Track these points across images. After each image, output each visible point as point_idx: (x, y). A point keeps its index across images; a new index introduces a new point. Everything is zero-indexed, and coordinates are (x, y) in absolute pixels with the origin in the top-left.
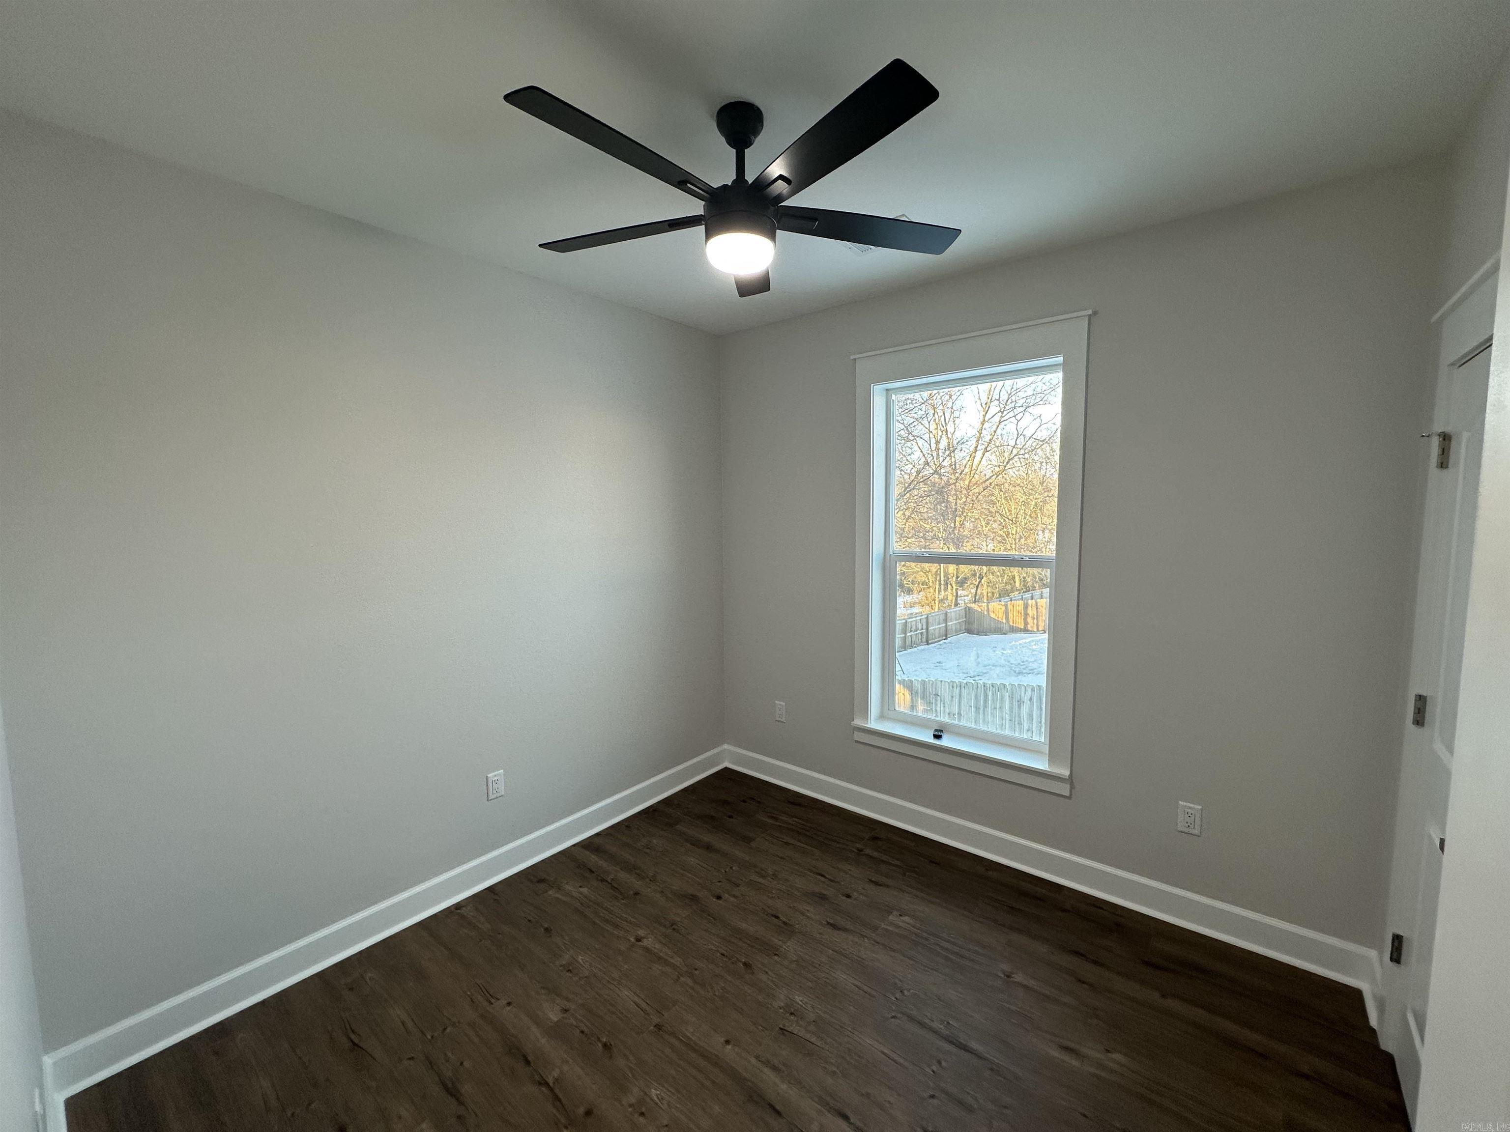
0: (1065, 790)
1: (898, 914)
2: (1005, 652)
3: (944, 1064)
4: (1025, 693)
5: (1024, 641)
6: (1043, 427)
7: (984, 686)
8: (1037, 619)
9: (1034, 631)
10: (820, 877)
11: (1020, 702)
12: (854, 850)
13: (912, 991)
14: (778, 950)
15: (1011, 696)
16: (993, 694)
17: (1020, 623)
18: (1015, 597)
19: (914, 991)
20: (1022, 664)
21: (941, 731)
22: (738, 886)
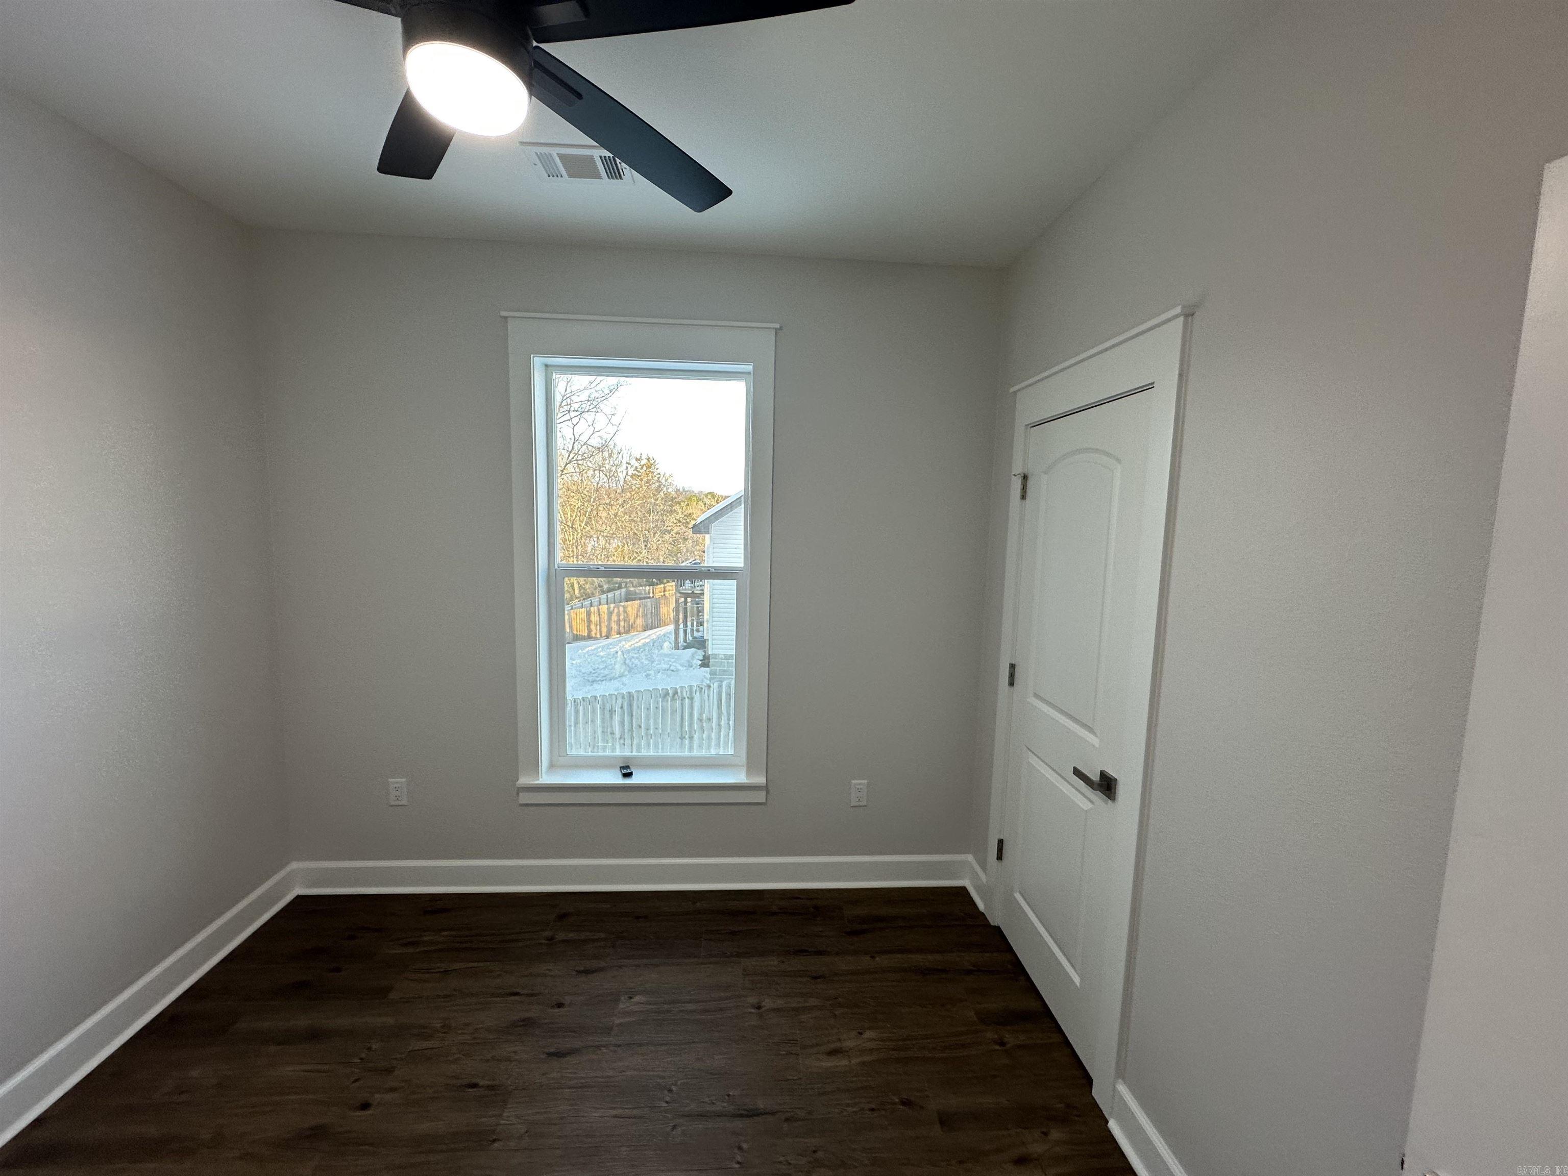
0: (760, 797)
1: (626, 997)
2: (574, 662)
3: (745, 1146)
4: (616, 702)
5: (590, 648)
6: (596, 434)
7: (575, 702)
8: (600, 626)
9: (597, 638)
10: (513, 998)
11: (612, 712)
12: (543, 941)
13: (679, 1083)
14: (493, 1132)
15: (602, 708)
16: (584, 709)
17: (583, 631)
18: (575, 605)
19: (682, 1081)
20: (593, 672)
21: (628, 767)
22: (389, 1071)
